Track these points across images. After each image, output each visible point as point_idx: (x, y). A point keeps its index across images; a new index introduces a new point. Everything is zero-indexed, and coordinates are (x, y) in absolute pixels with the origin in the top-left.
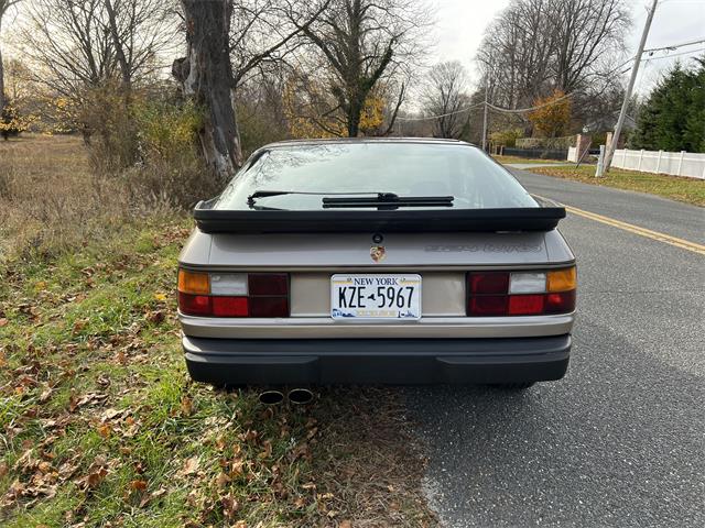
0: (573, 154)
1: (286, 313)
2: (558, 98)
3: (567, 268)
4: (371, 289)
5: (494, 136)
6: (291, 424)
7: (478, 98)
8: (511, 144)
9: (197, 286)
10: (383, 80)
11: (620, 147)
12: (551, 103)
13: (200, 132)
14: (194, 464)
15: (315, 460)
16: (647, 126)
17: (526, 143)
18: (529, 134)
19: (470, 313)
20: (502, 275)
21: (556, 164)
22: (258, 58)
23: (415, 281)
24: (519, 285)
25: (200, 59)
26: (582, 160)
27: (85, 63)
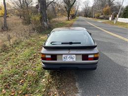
0: (110, 19)
1: (56, 60)
2: (108, 7)
3: (97, 54)
4: (68, 57)
5: (95, 15)
6: (58, 74)
7: (93, 7)
8: (99, 16)
9: (44, 56)
10: (74, 5)
11: (119, 17)
12: (107, 8)
13: (41, 18)
14: (44, 80)
15: (61, 80)
16: (125, 13)
17: (101, 16)
18: (102, 14)
19: (83, 60)
20: (87, 55)
21: (107, 21)
22: (51, 2)
23: (75, 56)
24: (90, 56)
25: (41, 5)
26: (112, 20)
27: (19, 3)
